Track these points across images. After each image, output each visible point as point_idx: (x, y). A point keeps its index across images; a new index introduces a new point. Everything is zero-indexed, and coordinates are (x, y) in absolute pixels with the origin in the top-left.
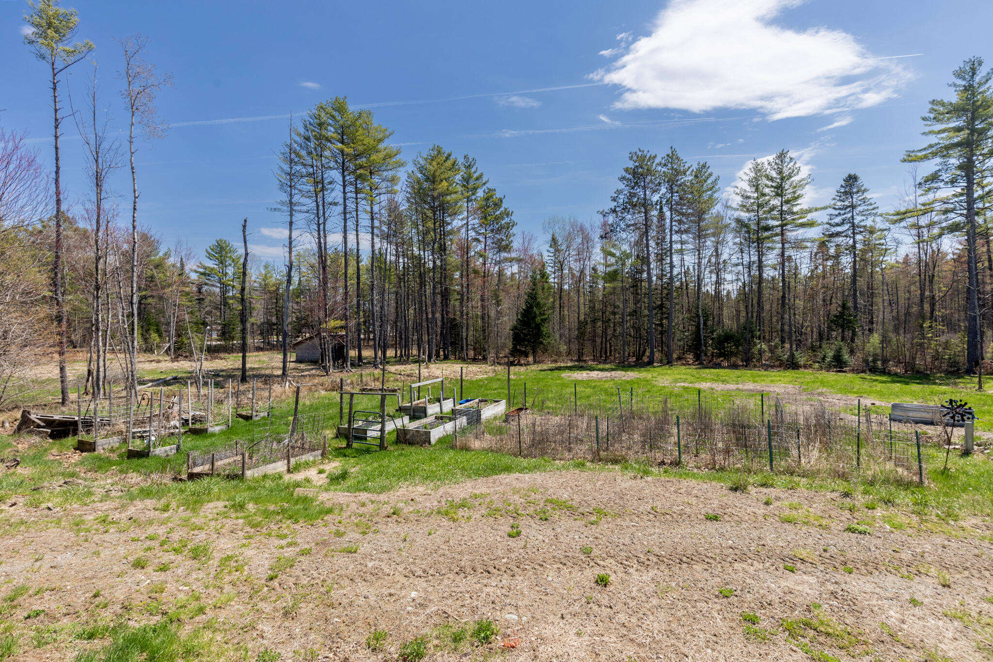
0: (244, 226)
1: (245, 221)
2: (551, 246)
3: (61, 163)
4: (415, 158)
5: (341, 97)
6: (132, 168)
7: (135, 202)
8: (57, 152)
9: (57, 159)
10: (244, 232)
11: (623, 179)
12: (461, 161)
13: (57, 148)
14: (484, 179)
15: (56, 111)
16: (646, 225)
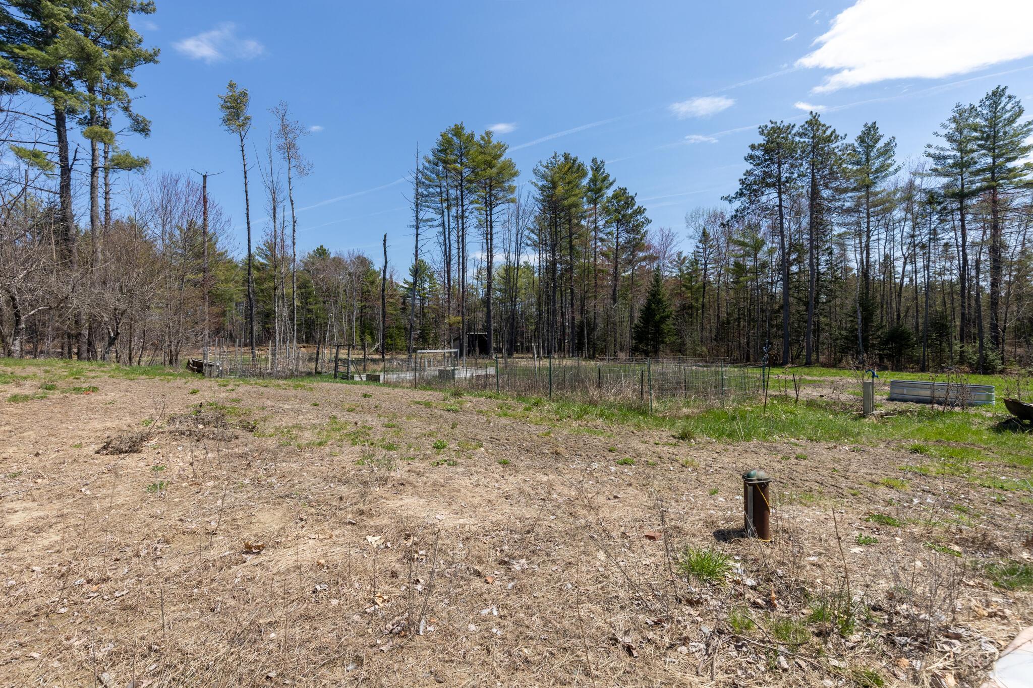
0: (385, 241)
1: (385, 236)
2: (700, 242)
3: (250, 202)
4: (535, 168)
5: (459, 123)
6: (292, 201)
7: (294, 226)
8: (247, 195)
9: (247, 200)
10: (385, 244)
11: (751, 157)
12: (588, 165)
13: (246, 192)
14: (611, 179)
15: (245, 165)
16: (780, 206)
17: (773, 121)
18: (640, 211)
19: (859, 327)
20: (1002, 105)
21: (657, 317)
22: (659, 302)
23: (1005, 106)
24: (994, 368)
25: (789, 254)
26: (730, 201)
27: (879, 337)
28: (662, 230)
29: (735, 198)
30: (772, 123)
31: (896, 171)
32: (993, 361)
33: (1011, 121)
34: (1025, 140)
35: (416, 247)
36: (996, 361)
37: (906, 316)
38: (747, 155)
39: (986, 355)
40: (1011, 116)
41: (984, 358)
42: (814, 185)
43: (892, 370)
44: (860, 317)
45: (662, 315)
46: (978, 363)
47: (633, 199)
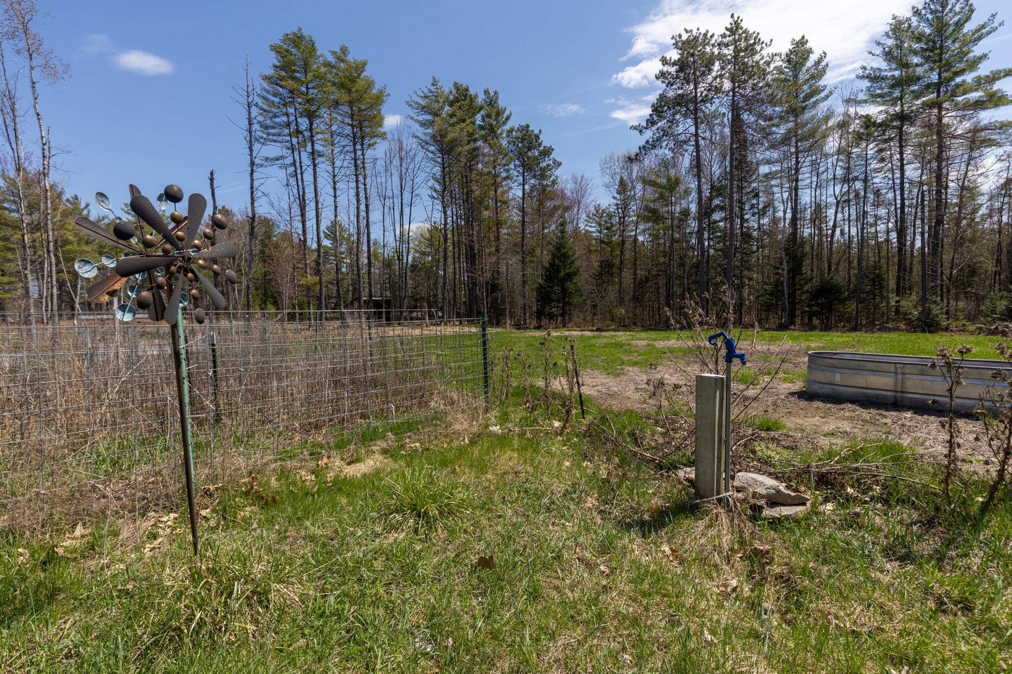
0: (212, 180)
1: (212, 174)
2: (618, 192)
11: (662, 75)
16: (696, 135)
17: (688, 29)
18: (547, 152)
19: (784, 279)
20: (949, 7)
21: (562, 274)
22: (565, 256)
23: (953, 6)
24: (939, 324)
25: (711, 199)
26: (641, 131)
27: (807, 292)
28: (574, 177)
29: (646, 128)
30: (687, 31)
31: (827, 97)
32: (937, 315)
33: (959, 25)
34: (975, 48)
35: (252, 187)
36: (940, 316)
37: (837, 269)
38: (658, 73)
39: (929, 309)
40: (959, 20)
41: (926, 312)
42: (735, 109)
43: (821, 330)
44: (786, 268)
45: (567, 271)
46: (919, 319)
47: (537, 137)
